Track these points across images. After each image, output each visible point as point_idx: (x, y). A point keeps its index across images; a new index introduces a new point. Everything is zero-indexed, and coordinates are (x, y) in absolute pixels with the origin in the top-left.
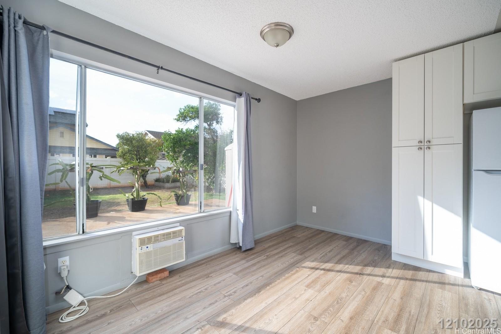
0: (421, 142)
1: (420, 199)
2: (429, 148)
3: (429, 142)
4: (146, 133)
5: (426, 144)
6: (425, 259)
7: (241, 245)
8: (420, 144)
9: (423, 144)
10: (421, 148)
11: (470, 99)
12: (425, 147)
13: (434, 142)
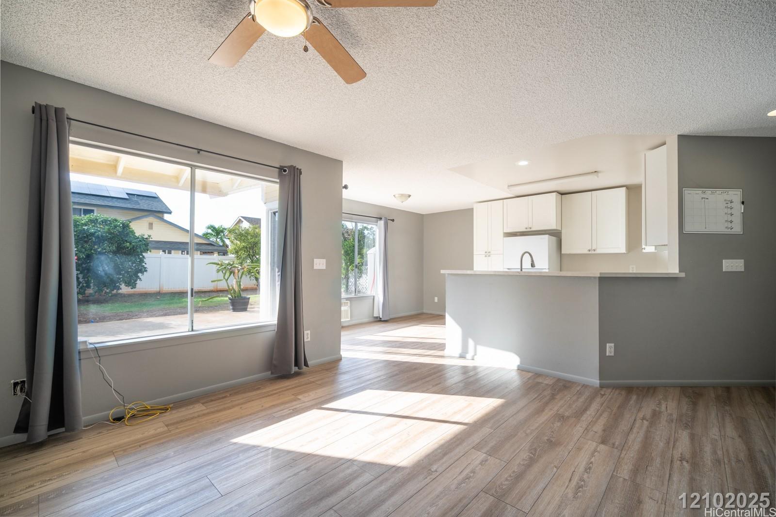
0: (486, 252)
2: (490, 256)
3: (490, 252)
4: (240, 219)
5: (488, 254)
7: (381, 317)
10: (486, 256)
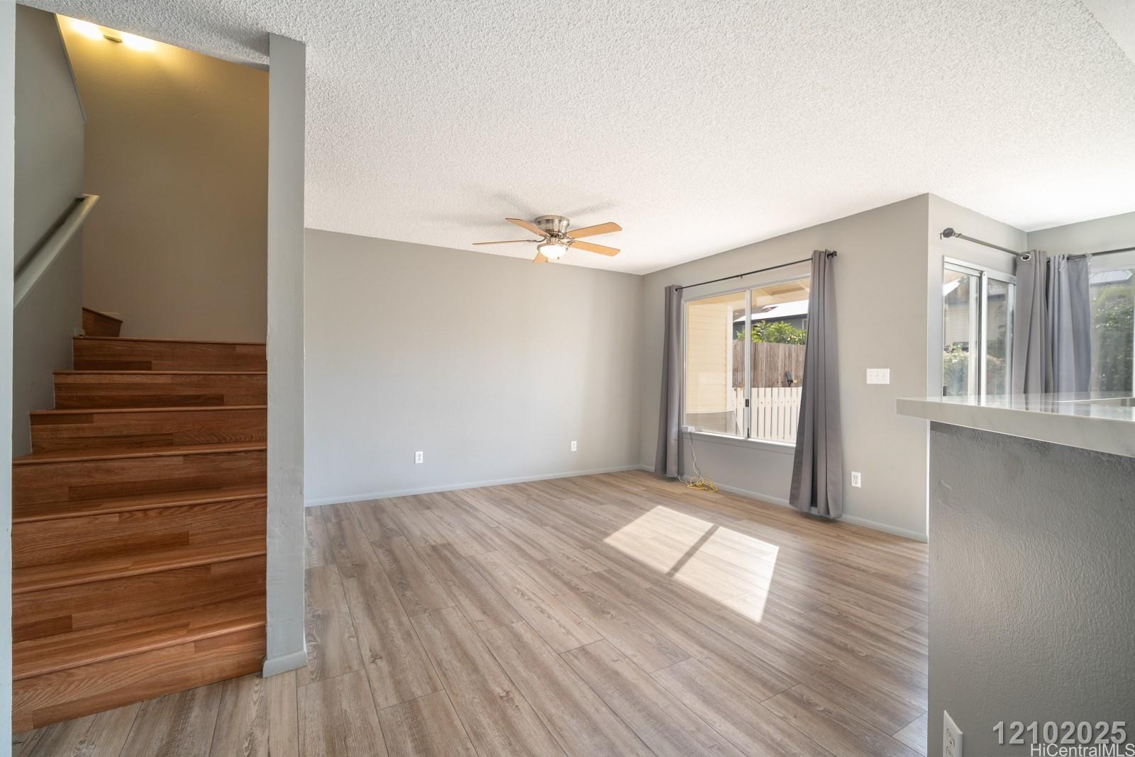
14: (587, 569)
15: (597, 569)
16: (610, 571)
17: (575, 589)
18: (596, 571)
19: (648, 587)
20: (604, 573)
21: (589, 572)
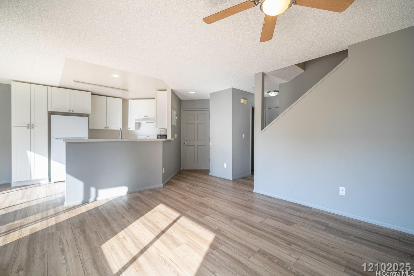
0: (29, 125)
1: (29, 153)
2: (33, 128)
3: (33, 125)
5: (31, 126)
6: (31, 179)
8: (28, 126)
9: (30, 126)
10: (29, 128)
11: (50, 110)
12: (31, 127)
13: (35, 125)
14: (212, 217)
15: (207, 218)
16: (202, 217)
17: (212, 209)
18: (208, 216)
19: (187, 212)
20: (204, 216)
21: (210, 216)
